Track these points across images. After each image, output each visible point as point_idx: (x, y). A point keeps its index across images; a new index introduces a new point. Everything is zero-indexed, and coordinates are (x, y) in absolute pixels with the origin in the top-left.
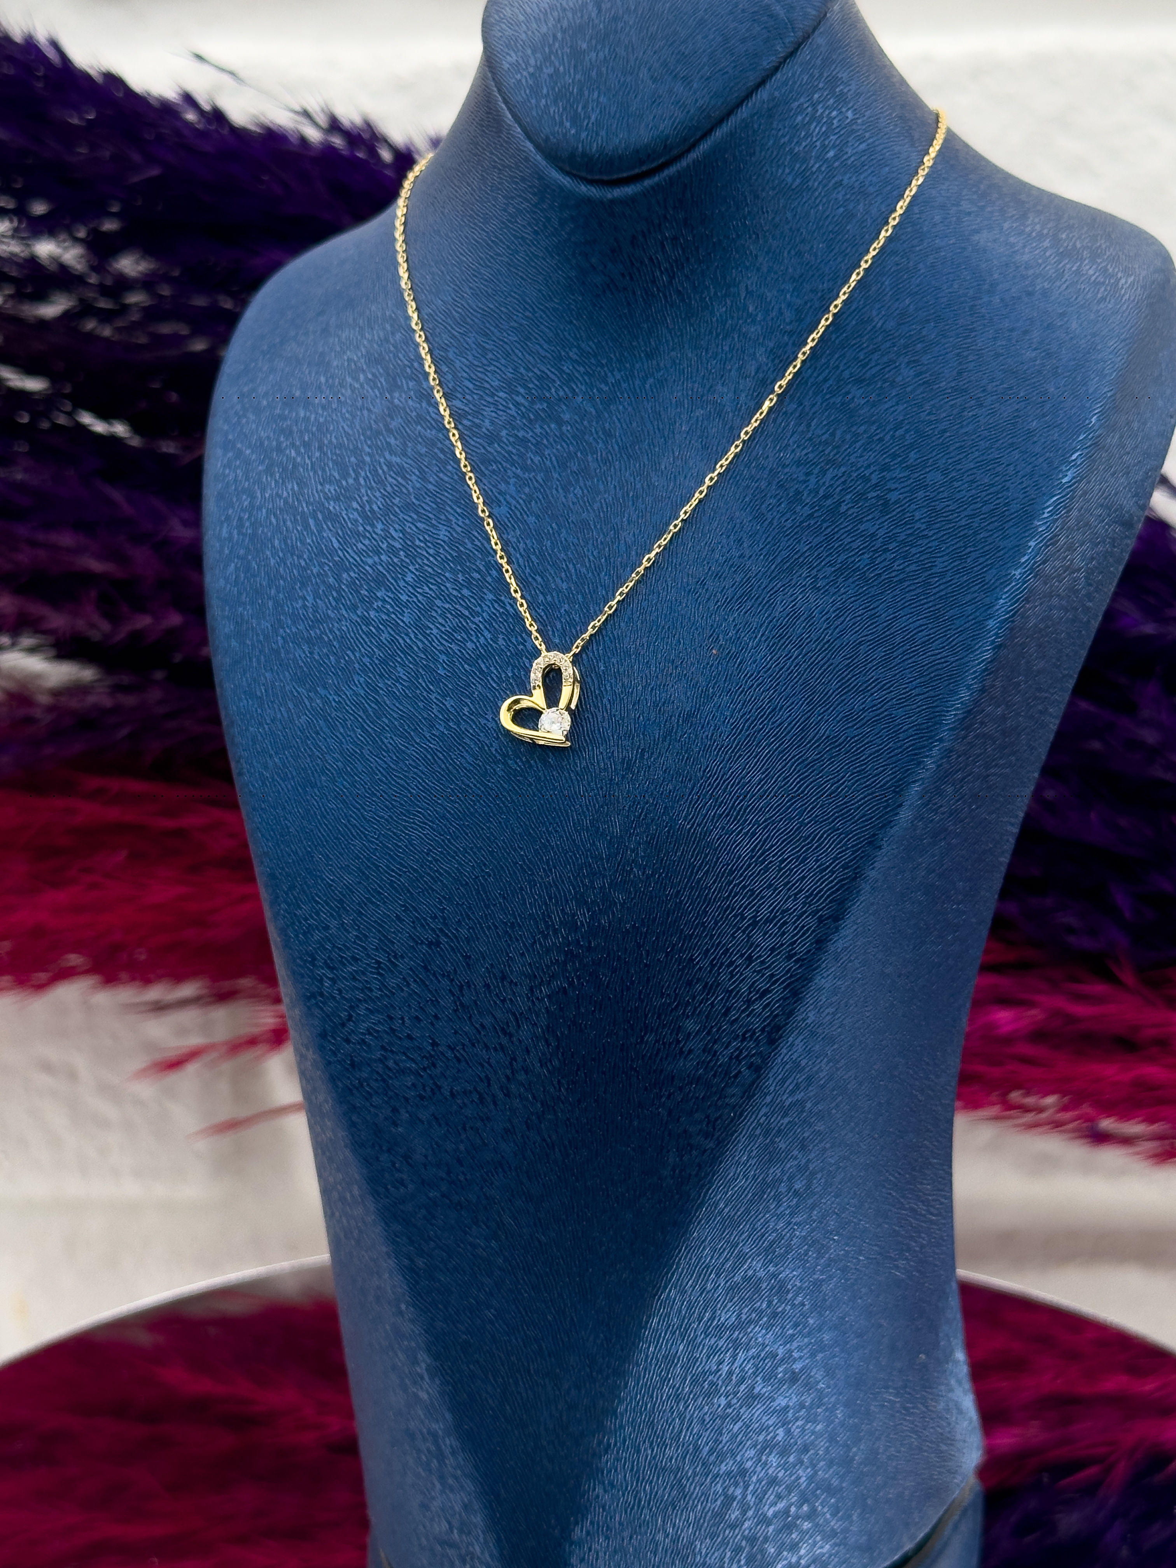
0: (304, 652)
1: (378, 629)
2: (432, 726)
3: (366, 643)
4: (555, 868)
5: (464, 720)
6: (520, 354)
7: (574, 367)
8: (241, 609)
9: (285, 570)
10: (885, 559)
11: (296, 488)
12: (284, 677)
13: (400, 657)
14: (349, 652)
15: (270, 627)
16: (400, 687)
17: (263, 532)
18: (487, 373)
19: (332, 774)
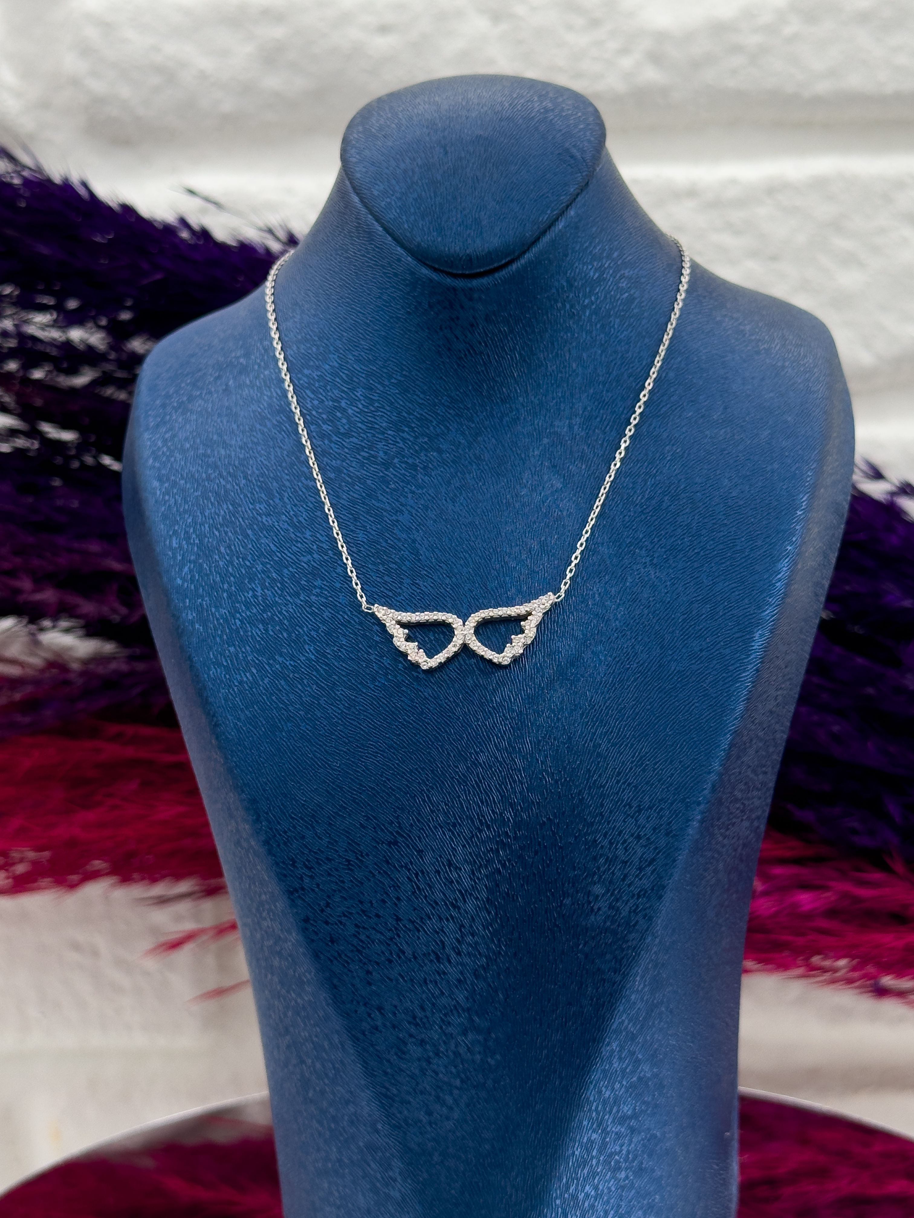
0: (260, 630)
1: (319, 609)
2: (374, 679)
3: (311, 620)
4: (484, 779)
5: (400, 674)
6: (401, 403)
7: (446, 411)
8: (200, 600)
9: (233, 570)
10: (700, 542)
11: (231, 507)
12: (245, 649)
13: (341, 629)
14: (297, 628)
15: (227, 614)
16: (344, 651)
17: (208, 541)
18: (376, 417)
19: (296, 720)
